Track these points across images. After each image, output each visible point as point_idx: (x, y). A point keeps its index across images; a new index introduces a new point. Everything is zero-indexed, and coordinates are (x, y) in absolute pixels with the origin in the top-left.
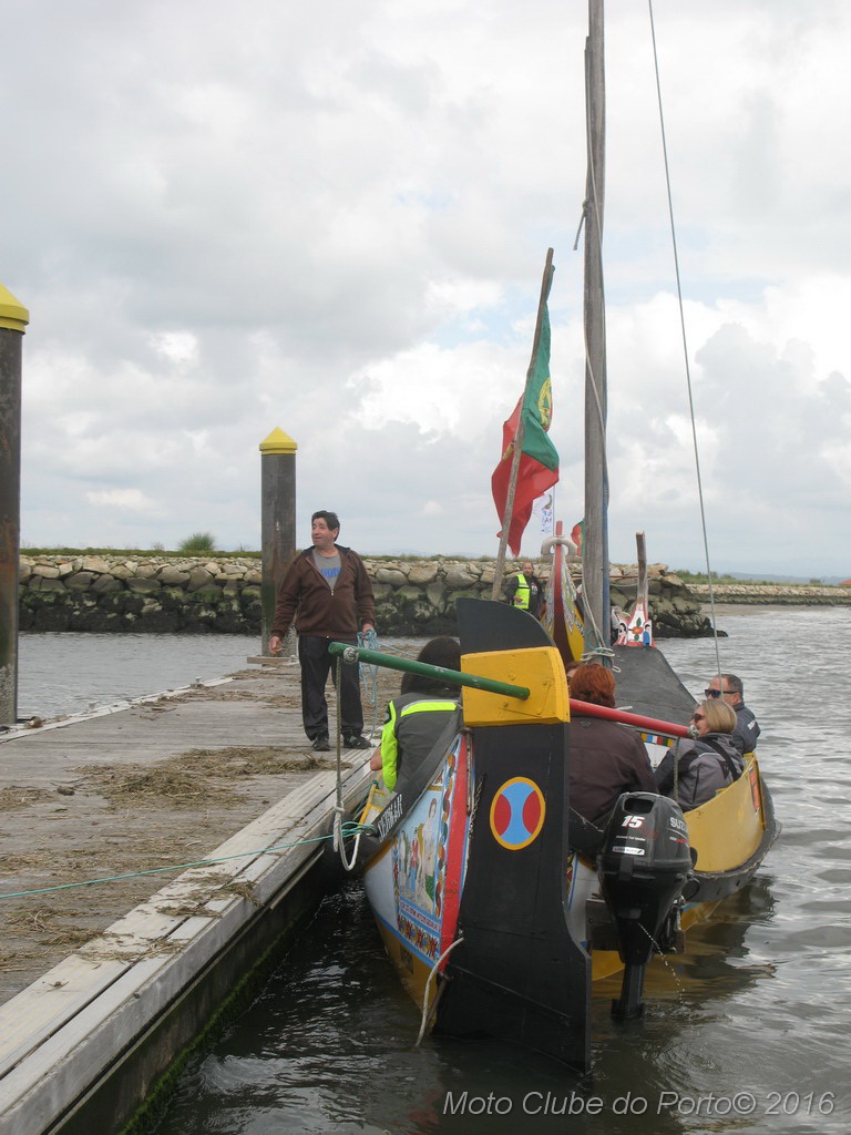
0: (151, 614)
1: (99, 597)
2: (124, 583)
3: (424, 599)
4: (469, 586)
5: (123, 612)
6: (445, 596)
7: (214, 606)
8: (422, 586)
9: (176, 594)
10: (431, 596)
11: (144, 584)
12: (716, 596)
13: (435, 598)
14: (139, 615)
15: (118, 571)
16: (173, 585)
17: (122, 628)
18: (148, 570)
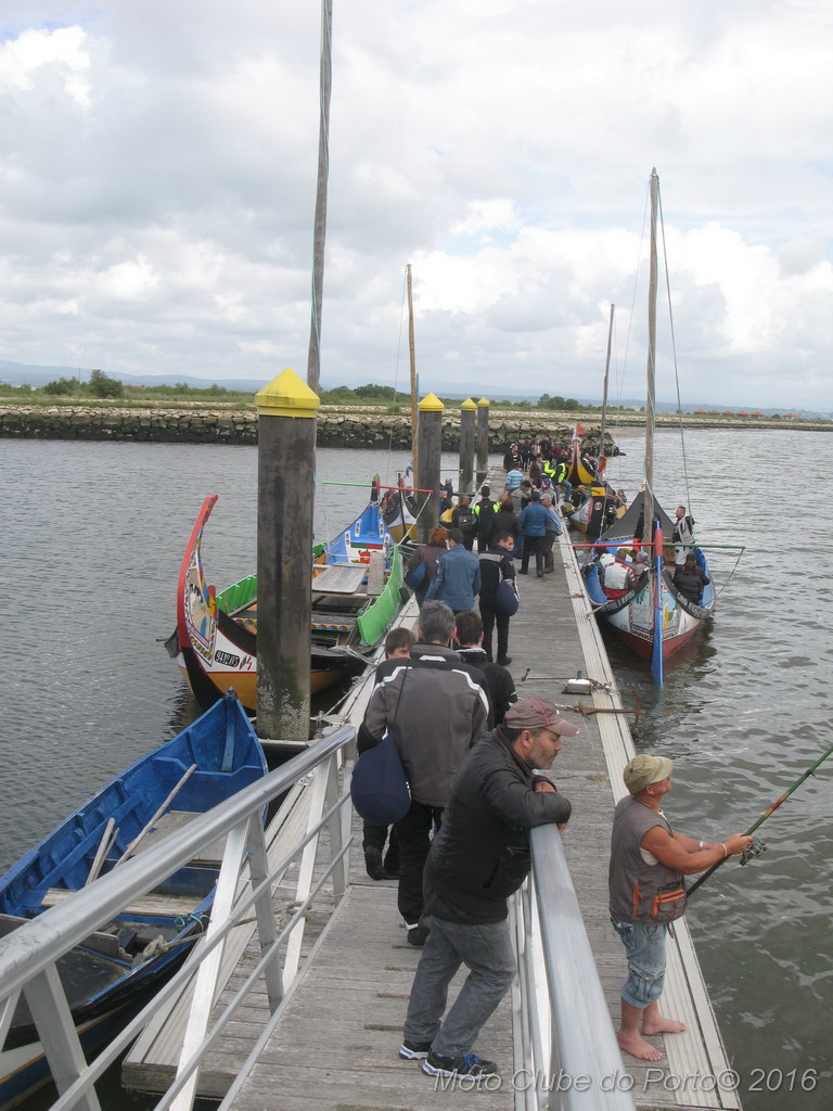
0: (379, 440)
1: (356, 432)
2: (367, 427)
3: (497, 436)
4: (515, 432)
5: (367, 439)
6: (506, 436)
7: (405, 438)
8: (496, 431)
9: (390, 432)
10: (499, 436)
11: (374, 427)
12: (622, 421)
13: (501, 437)
14: (374, 441)
15: (363, 421)
16: (388, 428)
17: (368, 447)
18: (376, 421)
